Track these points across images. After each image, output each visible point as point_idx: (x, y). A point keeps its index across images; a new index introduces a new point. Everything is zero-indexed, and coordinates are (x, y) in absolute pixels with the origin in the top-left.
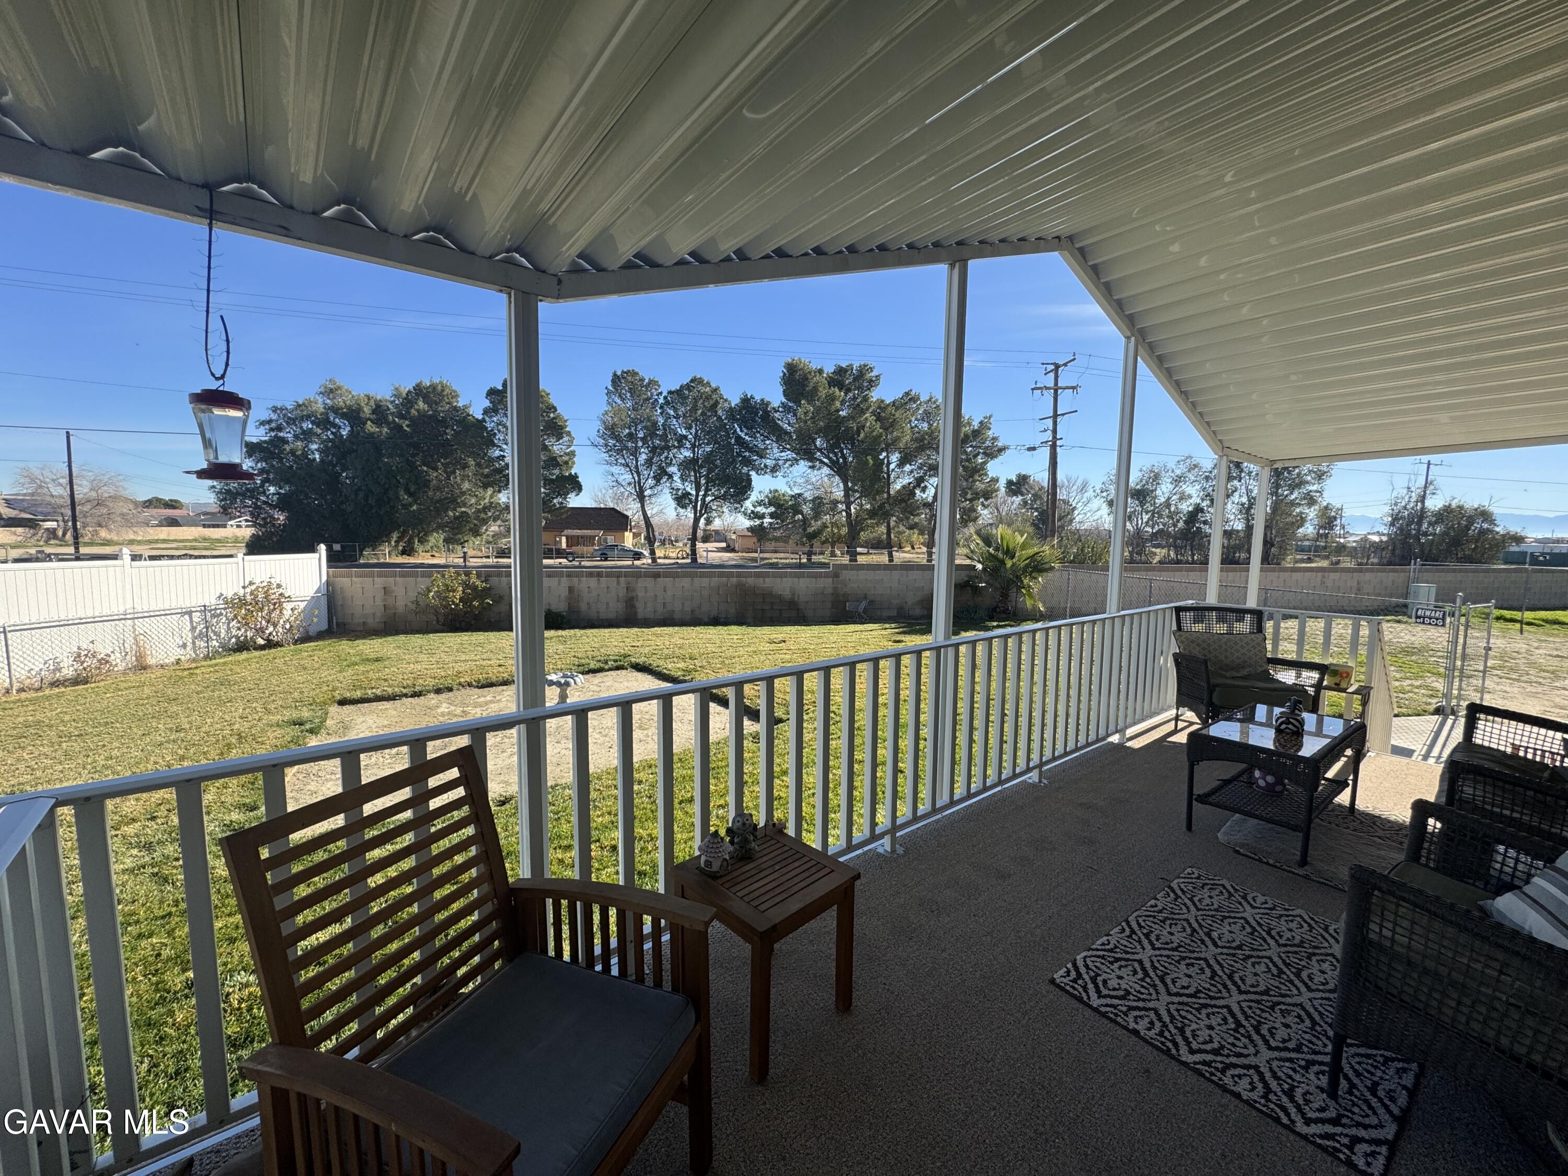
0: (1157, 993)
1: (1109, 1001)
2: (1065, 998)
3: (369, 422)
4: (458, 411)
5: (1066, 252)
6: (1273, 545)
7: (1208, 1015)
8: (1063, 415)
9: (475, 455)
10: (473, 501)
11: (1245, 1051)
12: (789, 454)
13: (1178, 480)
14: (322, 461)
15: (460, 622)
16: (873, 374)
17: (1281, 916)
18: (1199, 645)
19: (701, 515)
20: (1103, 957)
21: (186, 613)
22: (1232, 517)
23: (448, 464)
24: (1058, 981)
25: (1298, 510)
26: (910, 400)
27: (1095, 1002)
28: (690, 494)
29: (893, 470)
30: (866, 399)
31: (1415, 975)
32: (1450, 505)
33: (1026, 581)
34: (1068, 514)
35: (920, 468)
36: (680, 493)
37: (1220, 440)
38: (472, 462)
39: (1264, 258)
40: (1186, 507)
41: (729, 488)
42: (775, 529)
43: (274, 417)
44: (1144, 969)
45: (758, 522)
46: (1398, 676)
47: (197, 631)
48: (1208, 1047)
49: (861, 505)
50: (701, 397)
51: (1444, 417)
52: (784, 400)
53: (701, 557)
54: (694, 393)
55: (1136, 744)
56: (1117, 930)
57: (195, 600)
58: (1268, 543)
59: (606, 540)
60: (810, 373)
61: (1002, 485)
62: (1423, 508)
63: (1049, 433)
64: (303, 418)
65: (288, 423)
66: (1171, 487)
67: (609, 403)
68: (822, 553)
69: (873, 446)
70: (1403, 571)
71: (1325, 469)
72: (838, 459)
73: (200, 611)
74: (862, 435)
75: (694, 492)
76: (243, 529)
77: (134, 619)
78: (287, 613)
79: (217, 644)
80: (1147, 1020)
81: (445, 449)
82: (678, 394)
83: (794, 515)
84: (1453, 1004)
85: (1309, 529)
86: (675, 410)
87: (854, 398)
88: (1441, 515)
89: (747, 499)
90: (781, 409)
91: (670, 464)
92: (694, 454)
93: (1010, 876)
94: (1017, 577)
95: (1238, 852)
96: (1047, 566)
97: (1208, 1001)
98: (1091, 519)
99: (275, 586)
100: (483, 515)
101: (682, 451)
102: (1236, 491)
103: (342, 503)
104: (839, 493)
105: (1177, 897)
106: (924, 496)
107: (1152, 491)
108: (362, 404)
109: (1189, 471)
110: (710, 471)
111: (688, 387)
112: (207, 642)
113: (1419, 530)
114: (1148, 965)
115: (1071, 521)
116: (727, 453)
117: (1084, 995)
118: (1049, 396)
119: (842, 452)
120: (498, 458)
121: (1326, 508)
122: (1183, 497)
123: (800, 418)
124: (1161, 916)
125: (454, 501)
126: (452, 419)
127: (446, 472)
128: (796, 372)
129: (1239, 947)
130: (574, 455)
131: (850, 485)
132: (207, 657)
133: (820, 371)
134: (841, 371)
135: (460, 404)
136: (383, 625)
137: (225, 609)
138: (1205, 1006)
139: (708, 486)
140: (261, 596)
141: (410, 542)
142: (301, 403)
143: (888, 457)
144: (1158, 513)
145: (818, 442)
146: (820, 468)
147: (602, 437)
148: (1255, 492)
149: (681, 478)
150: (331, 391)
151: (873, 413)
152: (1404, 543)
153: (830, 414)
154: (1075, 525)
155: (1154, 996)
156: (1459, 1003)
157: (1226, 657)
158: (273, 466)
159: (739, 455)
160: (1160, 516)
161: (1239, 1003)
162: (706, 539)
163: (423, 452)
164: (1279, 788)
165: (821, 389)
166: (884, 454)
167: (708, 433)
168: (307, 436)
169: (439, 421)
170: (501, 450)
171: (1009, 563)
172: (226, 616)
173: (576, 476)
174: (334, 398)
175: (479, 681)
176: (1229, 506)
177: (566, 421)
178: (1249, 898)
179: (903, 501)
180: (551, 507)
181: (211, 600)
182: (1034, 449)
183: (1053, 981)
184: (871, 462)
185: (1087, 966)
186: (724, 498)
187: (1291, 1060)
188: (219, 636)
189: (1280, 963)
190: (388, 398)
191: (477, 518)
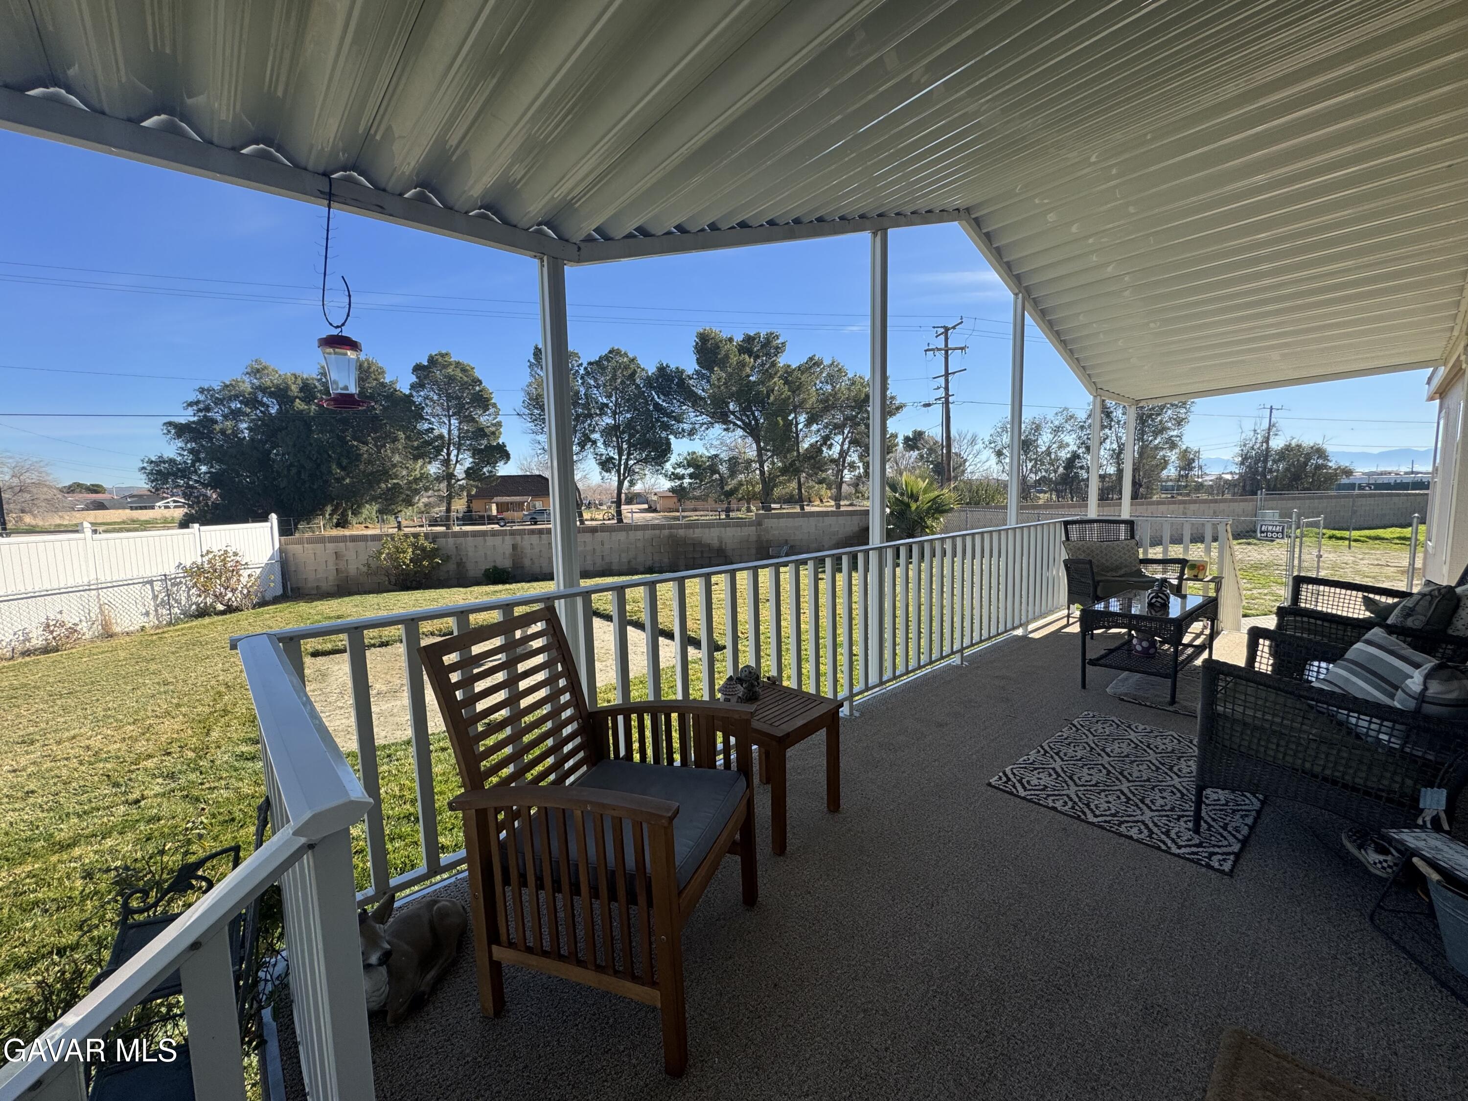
0: (1068, 785)
1: (1033, 792)
2: (999, 793)
3: (297, 400)
4: (385, 387)
5: (964, 222)
6: (1141, 486)
7: (1106, 796)
8: (954, 373)
9: (404, 429)
10: (404, 473)
11: (1135, 814)
12: (704, 418)
13: (1057, 430)
14: (252, 439)
15: (411, 582)
16: (779, 341)
17: (1157, 736)
18: (1084, 551)
19: (625, 478)
20: (1025, 768)
21: (147, 582)
22: (1105, 463)
23: (378, 438)
24: (993, 784)
25: (1161, 454)
26: (814, 364)
27: (1022, 793)
28: (613, 458)
29: (801, 430)
30: (773, 364)
31: (1249, 732)
32: (1290, 444)
33: (929, 522)
34: (961, 465)
35: (826, 427)
36: (604, 457)
37: (1094, 382)
38: (401, 435)
39: (1124, 225)
40: (1064, 454)
41: (650, 452)
42: (694, 489)
43: (202, 398)
44: (1056, 773)
45: (678, 483)
46: (1249, 586)
47: (159, 600)
48: (1108, 813)
49: (773, 463)
50: (620, 367)
51: (1275, 355)
52: (697, 368)
53: (625, 517)
54: (613, 364)
55: (1036, 635)
56: (1034, 751)
57: (154, 570)
58: (1136, 484)
59: (534, 506)
60: (721, 341)
61: (900, 439)
62: (1268, 448)
63: (942, 390)
64: (230, 399)
65: (216, 404)
66: (1051, 436)
67: (532, 375)
68: (739, 510)
69: (783, 408)
70: (1252, 500)
71: (1183, 416)
72: (750, 422)
73: (161, 580)
74: (772, 398)
75: (616, 457)
76: (172, 510)
77: (98, 589)
78: (244, 580)
79: (179, 612)
80: (1061, 801)
81: (374, 423)
82: (598, 365)
83: (712, 475)
84: (1274, 747)
85: (1171, 472)
86: (596, 380)
87: (763, 365)
88: (1283, 453)
89: (667, 461)
90: (695, 377)
91: (593, 431)
92: (615, 421)
93: (947, 724)
94: (921, 518)
95: (1123, 700)
96: (947, 507)
97: (1106, 788)
98: (981, 470)
99: (231, 554)
100: (414, 486)
101: (604, 418)
102: (1107, 438)
103: (275, 479)
104: (751, 452)
105: (1078, 729)
106: (831, 453)
107: (1035, 441)
108: (290, 383)
109: (1066, 422)
110: (631, 436)
111: (607, 358)
112: (170, 610)
113: (1265, 468)
114: (1059, 770)
115: (963, 472)
116: (647, 419)
117: (1014, 790)
118: (941, 355)
119: (753, 414)
120: (426, 430)
121: (1186, 451)
122: (1062, 446)
123: (714, 384)
124: (1066, 742)
125: (385, 474)
126: (379, 395)
127: (376, 445)
128: (708, 340)
129: (1127, 756)
130: (501, 426)
131: (762, 444)
132: (170, 624)
133: (731, 340)
134: (749, 339)
135: (387, 381)
136: (336, 588)
137: (184, 577)
138: (1104, 791)
139: (629, 451)
140: (218, 564)
141: (344, 515)
142: (228, 383)
143: (796, 418)
144: (1040, 461)
145: (731, 406)
146: (734, 430)
147: (527, 407)
148: (1124, 438)
149: (604, 443)
150: (258, 371)
151: (781, 377)
152: (1253, 479)
153: (741, 379)
154: (967, 476)
155: (1066, 787)
156: (1278, 745)
157: (1107, 560)
158: (202, 446)
159: (658, 420)
160: (1043, 464)
161: (1128, 787)
162: (629, 501)
163: (353, 427)
164: (1152, 651)
165: (732, 356)
166: (793, 415)
167: (628, 400)
168: (235, 415)
169: (367, 397)
170: (430, 423)
171: (914, 506)
172: (185, 584)
173: (504, 445)
174: (261, 378)
175: (440, 630)
176: (1102, 452)
177: (491, 393)
178: (1133, 727)
179: (810, 458)
180: (481, 475)
181: (170, 569)
182: (928, 405)
183: (989, 784)
184: (781, 423)
185: (1014, 774)
186: (645, 461)
187: (1167, 816)
188: (180, 603)
189: (1157, 764)
190: (315, 376)
191: (409, 489)
